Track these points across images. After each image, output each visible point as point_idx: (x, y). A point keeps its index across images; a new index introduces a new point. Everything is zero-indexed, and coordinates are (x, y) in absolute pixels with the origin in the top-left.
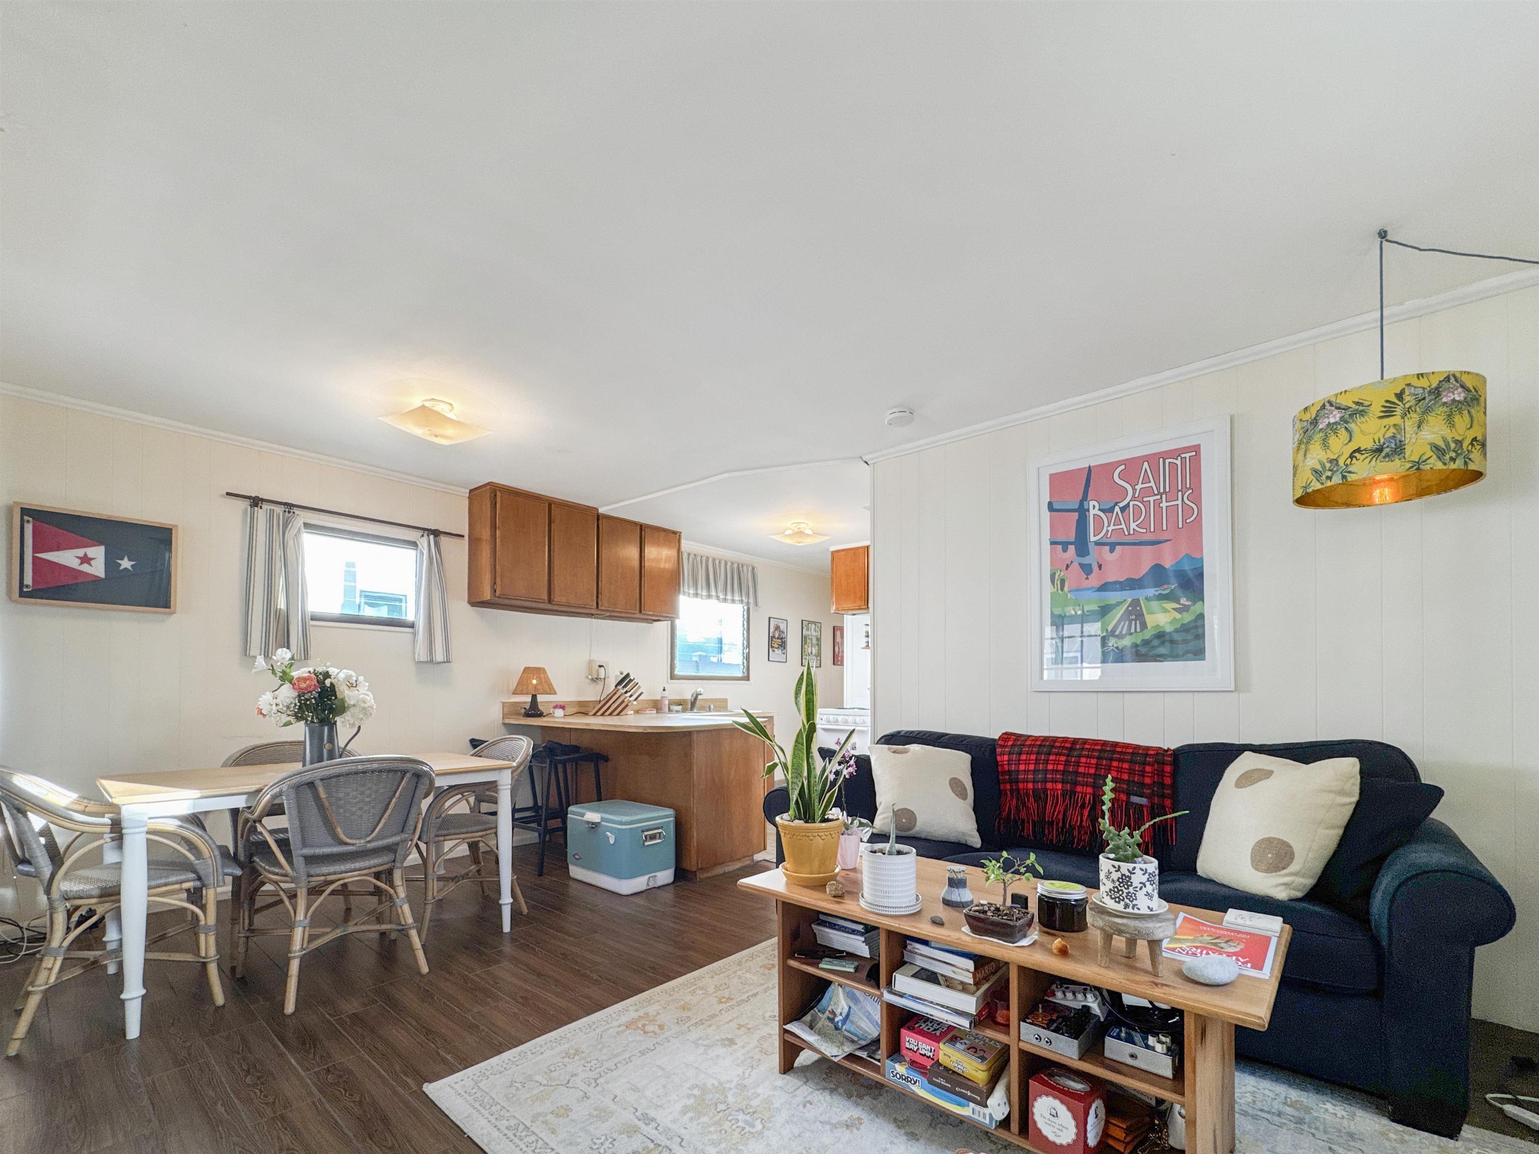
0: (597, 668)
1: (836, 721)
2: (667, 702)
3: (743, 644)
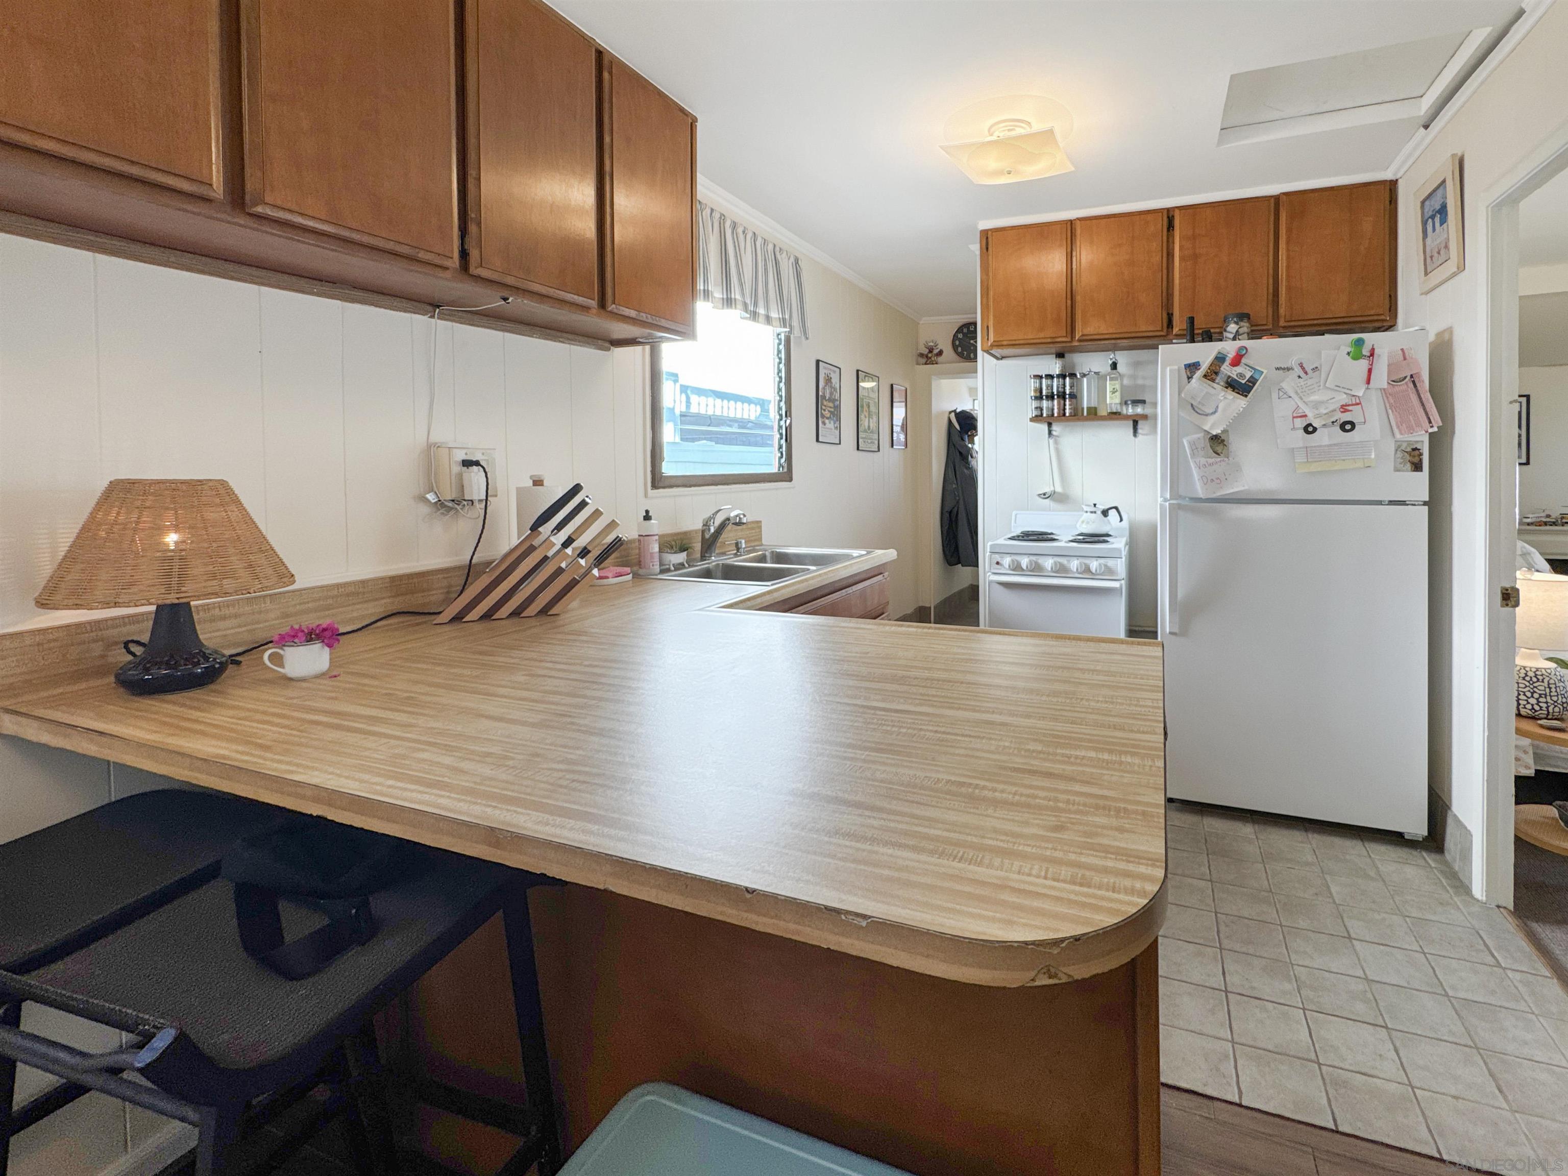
0: (457, 469)
1: (1036, 569)
2: (656, 548)
3: (780, 409)
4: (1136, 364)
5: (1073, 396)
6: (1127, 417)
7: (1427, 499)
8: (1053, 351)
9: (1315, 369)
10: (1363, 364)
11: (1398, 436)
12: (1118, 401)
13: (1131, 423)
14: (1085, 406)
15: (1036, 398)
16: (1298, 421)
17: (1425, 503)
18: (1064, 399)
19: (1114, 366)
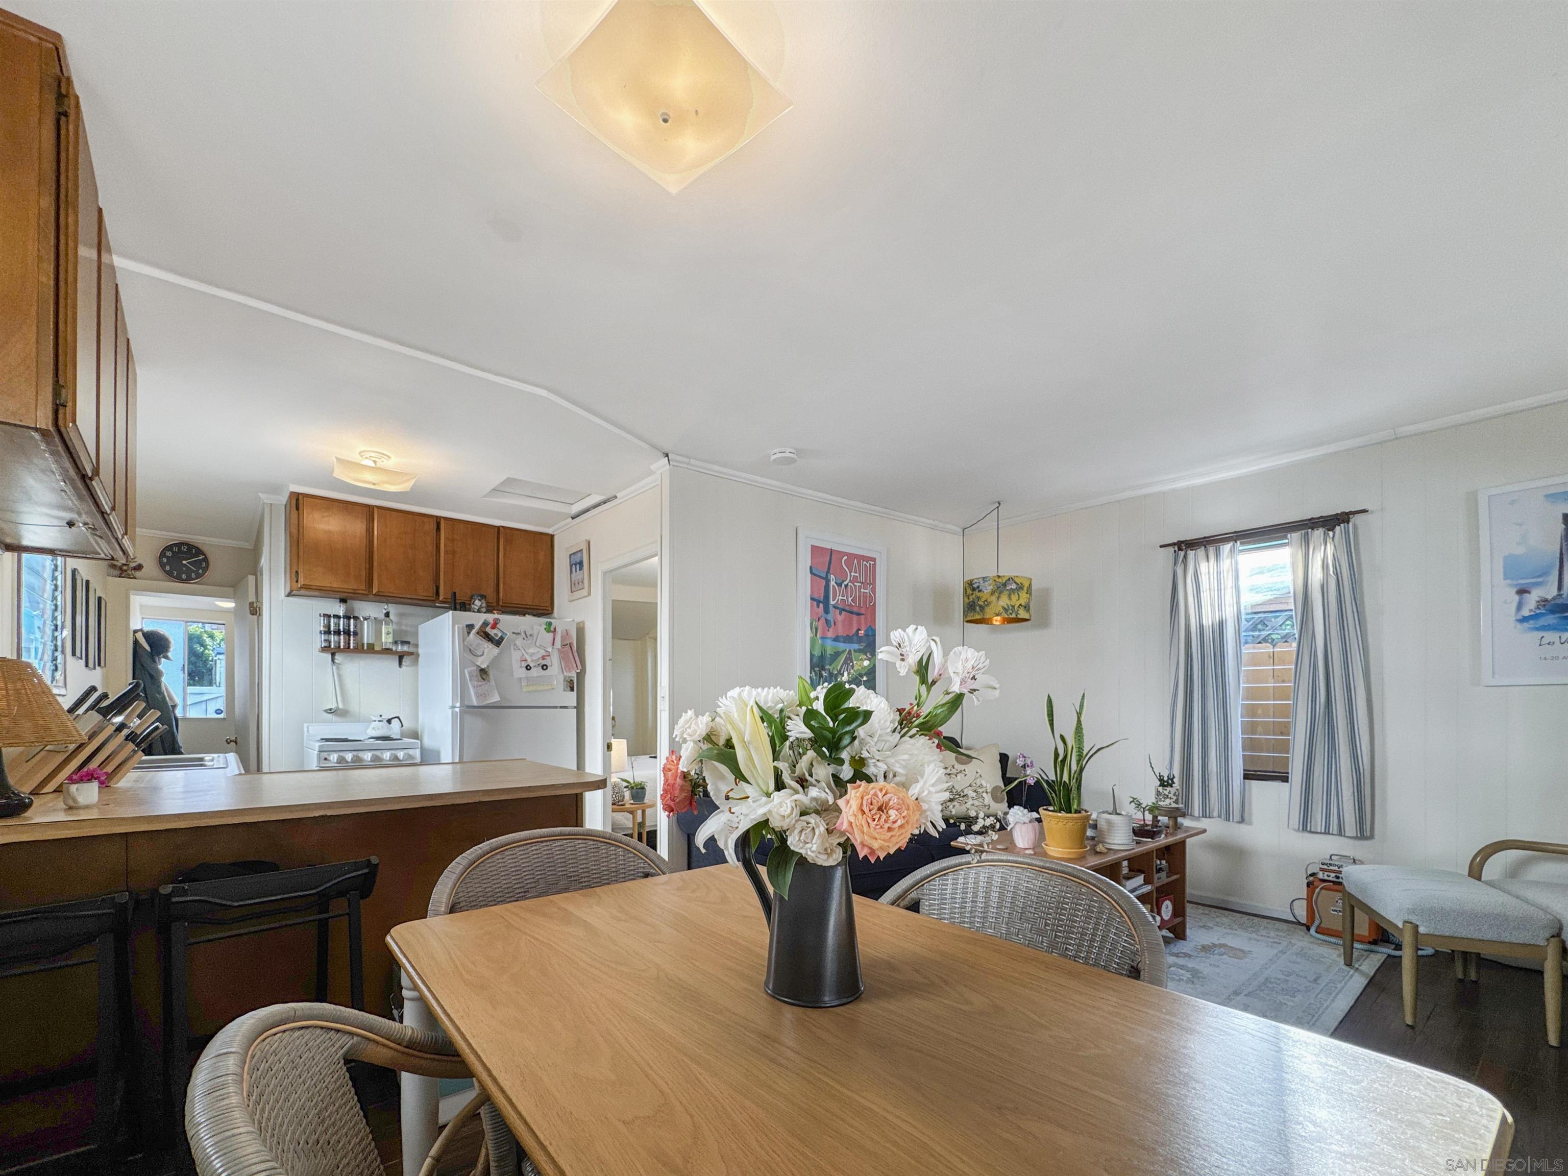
4: (401, 615)
5: (355, 634)
6: (396, 652)
7: (576, 705)
8: (338, 596)
9: (531, 635)
10: (551, 635)
11: (565, 673)
12: (390, 640)
13: (397, 657)
14: (365, 642)
15: (325, 633)
16: (523, 662)
17: (575, 707)
18: (349, 635)
19: (387, 615)
